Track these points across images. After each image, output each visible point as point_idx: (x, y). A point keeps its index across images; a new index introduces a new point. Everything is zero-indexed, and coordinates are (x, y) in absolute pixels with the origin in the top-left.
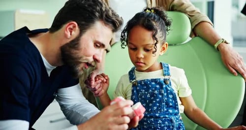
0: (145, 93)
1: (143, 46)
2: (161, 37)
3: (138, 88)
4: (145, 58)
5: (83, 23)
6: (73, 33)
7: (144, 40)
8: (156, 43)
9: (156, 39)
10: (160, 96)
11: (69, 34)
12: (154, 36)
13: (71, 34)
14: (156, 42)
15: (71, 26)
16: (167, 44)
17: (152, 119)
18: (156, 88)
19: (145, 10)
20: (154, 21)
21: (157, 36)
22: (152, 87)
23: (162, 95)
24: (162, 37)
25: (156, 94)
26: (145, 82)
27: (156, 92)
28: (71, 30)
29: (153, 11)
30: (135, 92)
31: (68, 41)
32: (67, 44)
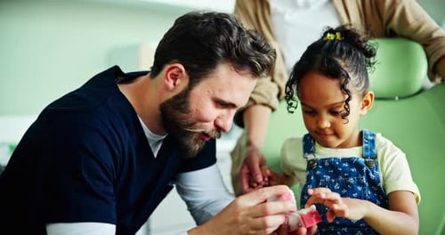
0: (331, 182)
1: (326, 107)
2: (357, 86)
3: (318, 172)
4: (333, 125)
5: (195, 66)
6: (178, 82)
7: (327, 98)
8: (348, 100)
9: (347, 92)
10: (359, 188)
11: (171, 84)
12: (343, 88)
13: (174, 84)
14: (347, 97)
15: (174, 71)
16: (371, 95)
17: (345, 229)
18: (351, 174)
19: (325, 34)
20: (341, 58)
21: (349, 86)
22: (344, 171)
23: (363, 185)
24: (361, 83)
25: (351, 185)
26: (330, 163)
27: (351, 180)
28: (174, 77)
29: (338, 34)
30: (312, 178)
31: (171, 95)
32: (169, 101)
